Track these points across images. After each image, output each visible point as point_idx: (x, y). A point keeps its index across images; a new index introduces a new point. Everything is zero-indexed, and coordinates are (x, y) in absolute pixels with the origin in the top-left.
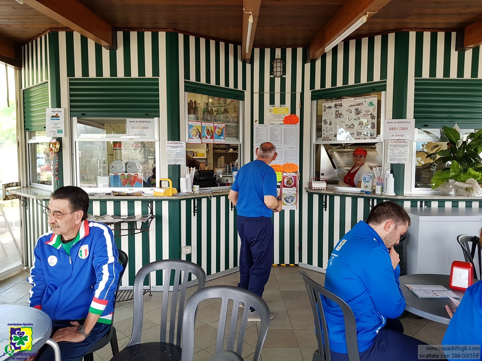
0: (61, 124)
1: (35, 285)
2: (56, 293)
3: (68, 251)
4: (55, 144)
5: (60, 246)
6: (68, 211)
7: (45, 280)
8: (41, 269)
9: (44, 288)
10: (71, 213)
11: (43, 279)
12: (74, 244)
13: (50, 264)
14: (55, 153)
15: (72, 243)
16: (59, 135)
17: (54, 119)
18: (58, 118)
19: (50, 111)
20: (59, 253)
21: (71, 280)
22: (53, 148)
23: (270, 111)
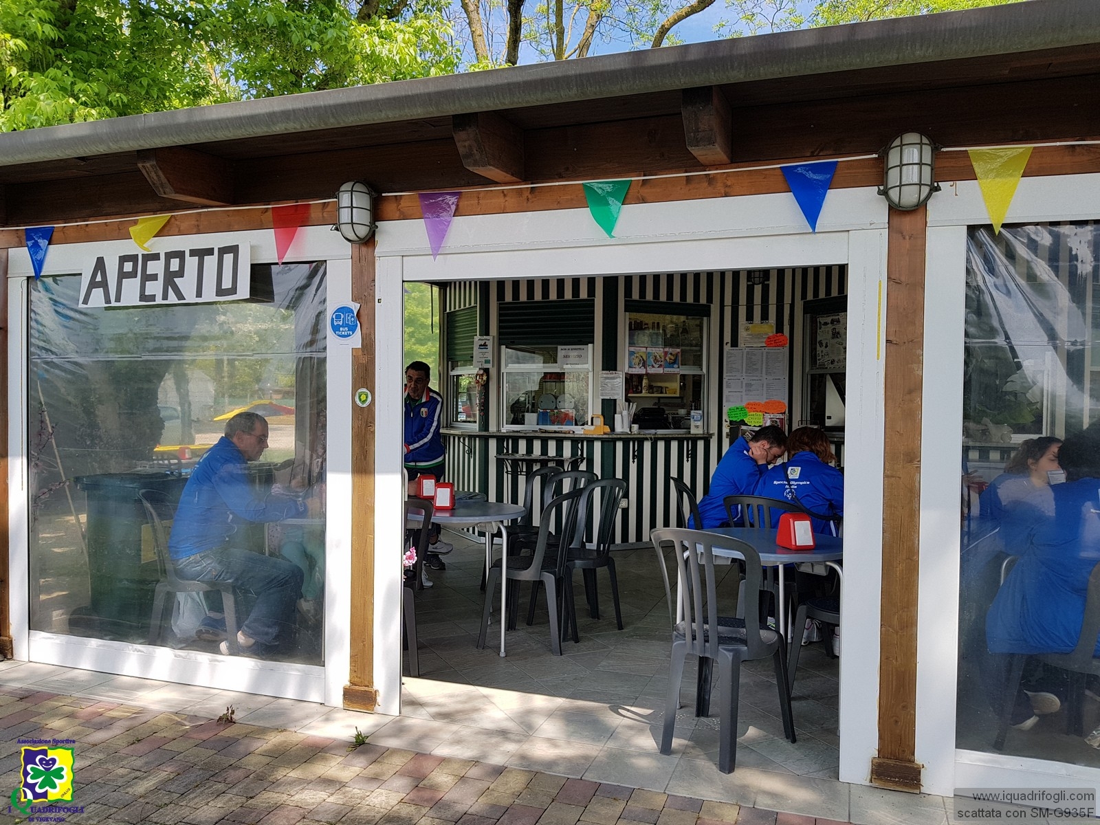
0: (489, 353)
4: (482, 375)
14: (482, 385)
16: (487, 366)
17: (482, 348)
18: (487, 347)
19: (478, 340)
22: (480, 380)
23: (747, 329)
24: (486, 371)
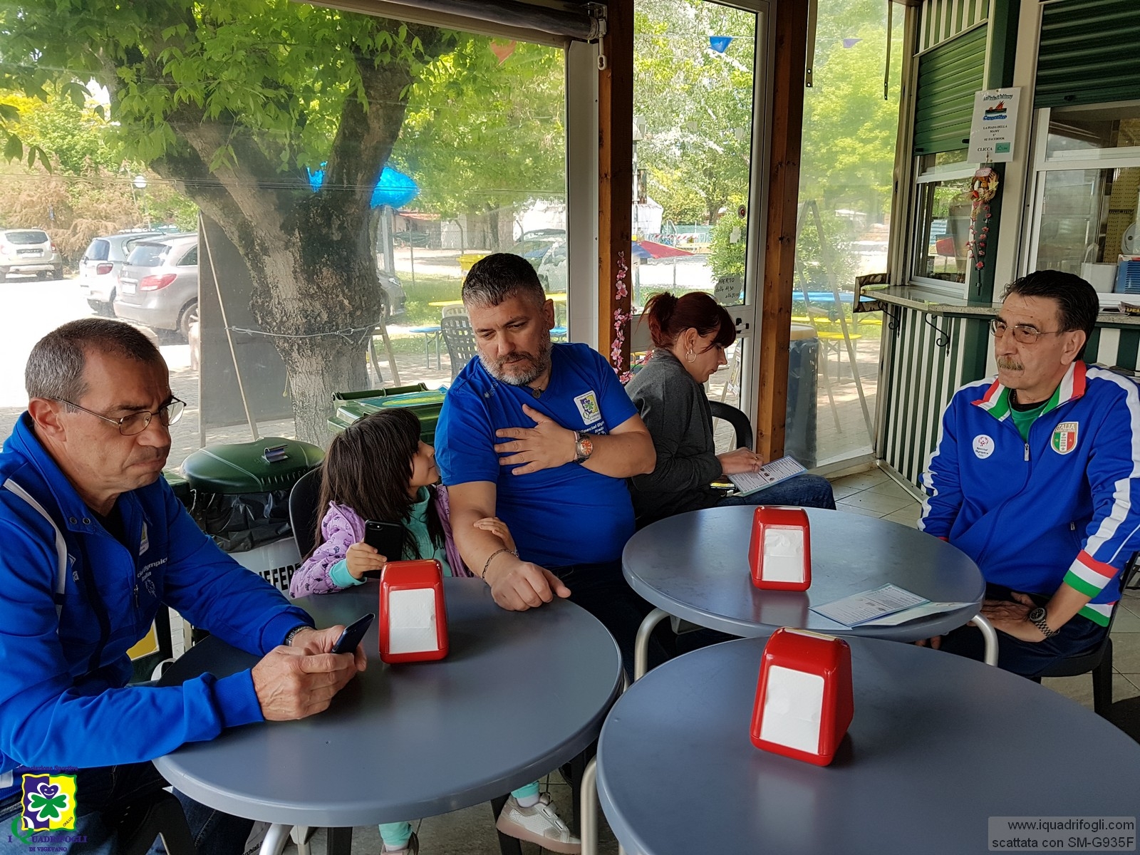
0: (1008, 129)
1: (936, 493)
2: (984, 522)
3: (1024, 430)
4: (987, 179)
5: (1007, 415)
6: (1053, 326)
7: (960, 487)
8: (955, 461)
9: (955, 504)
10: (1058, 333)
11: (958, 485)
12: (1041, 415)
13: (976, 453)
14: (985, 203)
15: (1038, 413)
16: (998, 158)
17: (992, 118)
18: (1003, 114)
19: (984, 96)
20: (1000, 431)
21: (1024, 499)
22: (981, 191)
24: (999, 169)
